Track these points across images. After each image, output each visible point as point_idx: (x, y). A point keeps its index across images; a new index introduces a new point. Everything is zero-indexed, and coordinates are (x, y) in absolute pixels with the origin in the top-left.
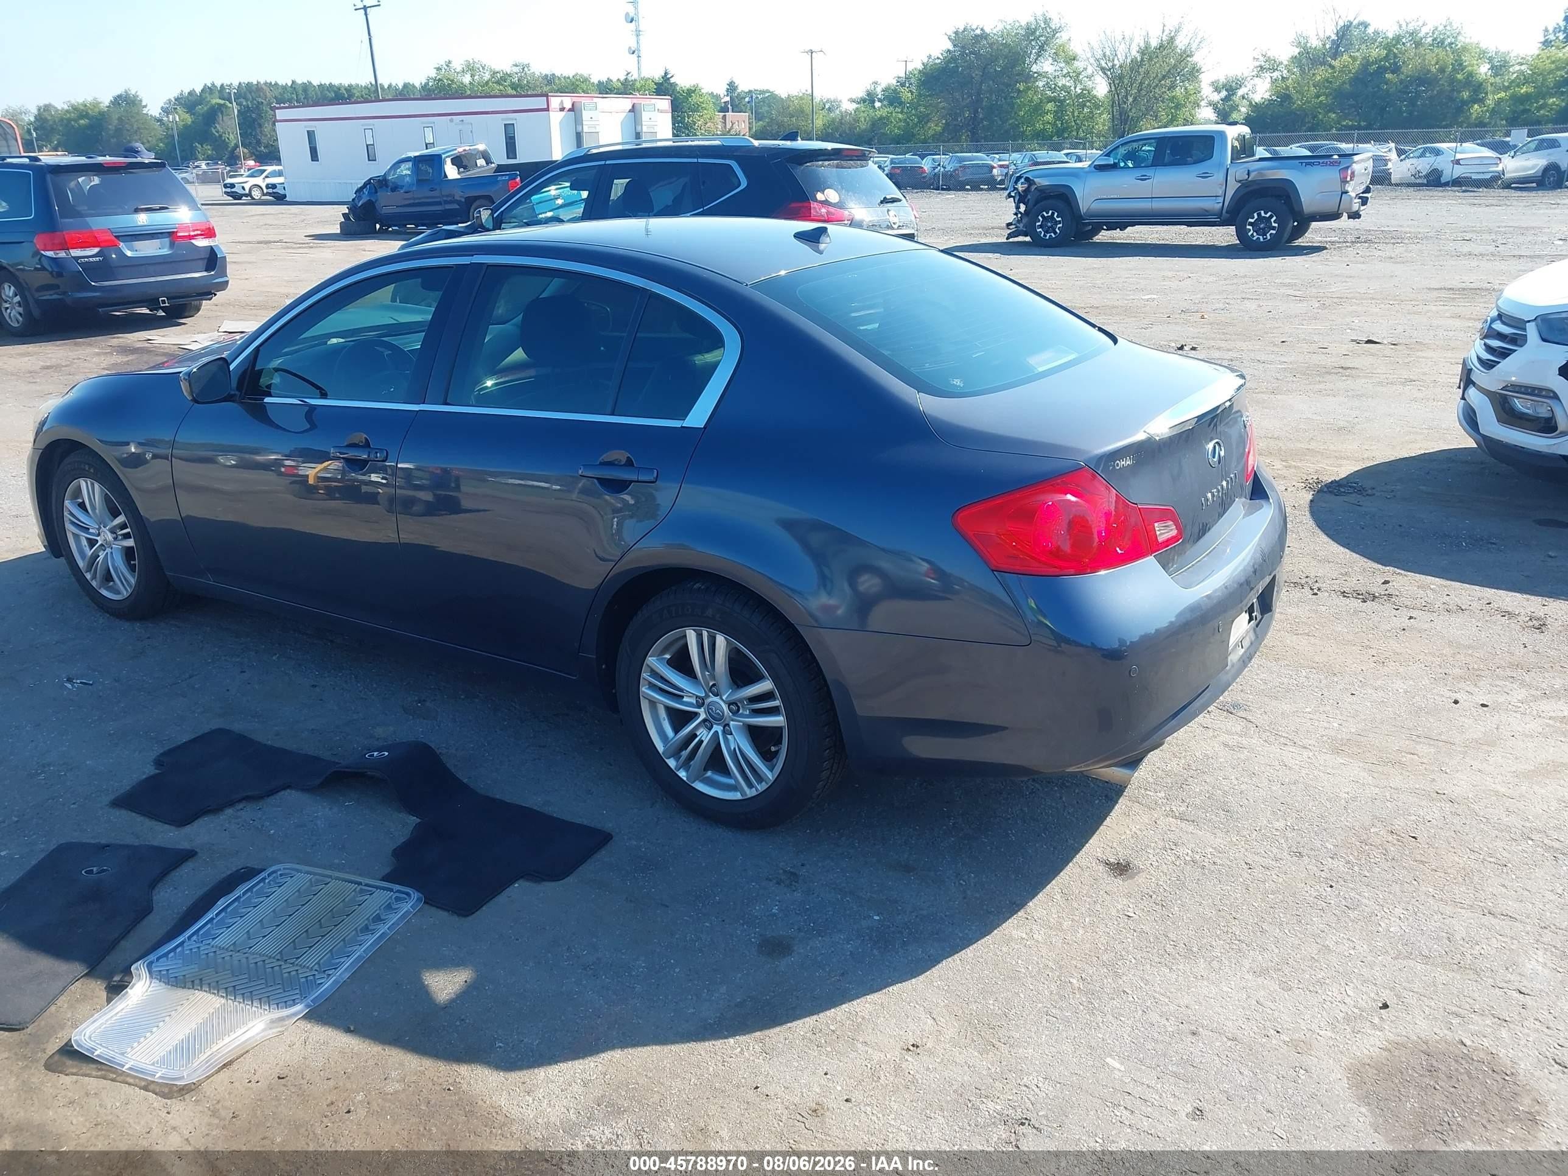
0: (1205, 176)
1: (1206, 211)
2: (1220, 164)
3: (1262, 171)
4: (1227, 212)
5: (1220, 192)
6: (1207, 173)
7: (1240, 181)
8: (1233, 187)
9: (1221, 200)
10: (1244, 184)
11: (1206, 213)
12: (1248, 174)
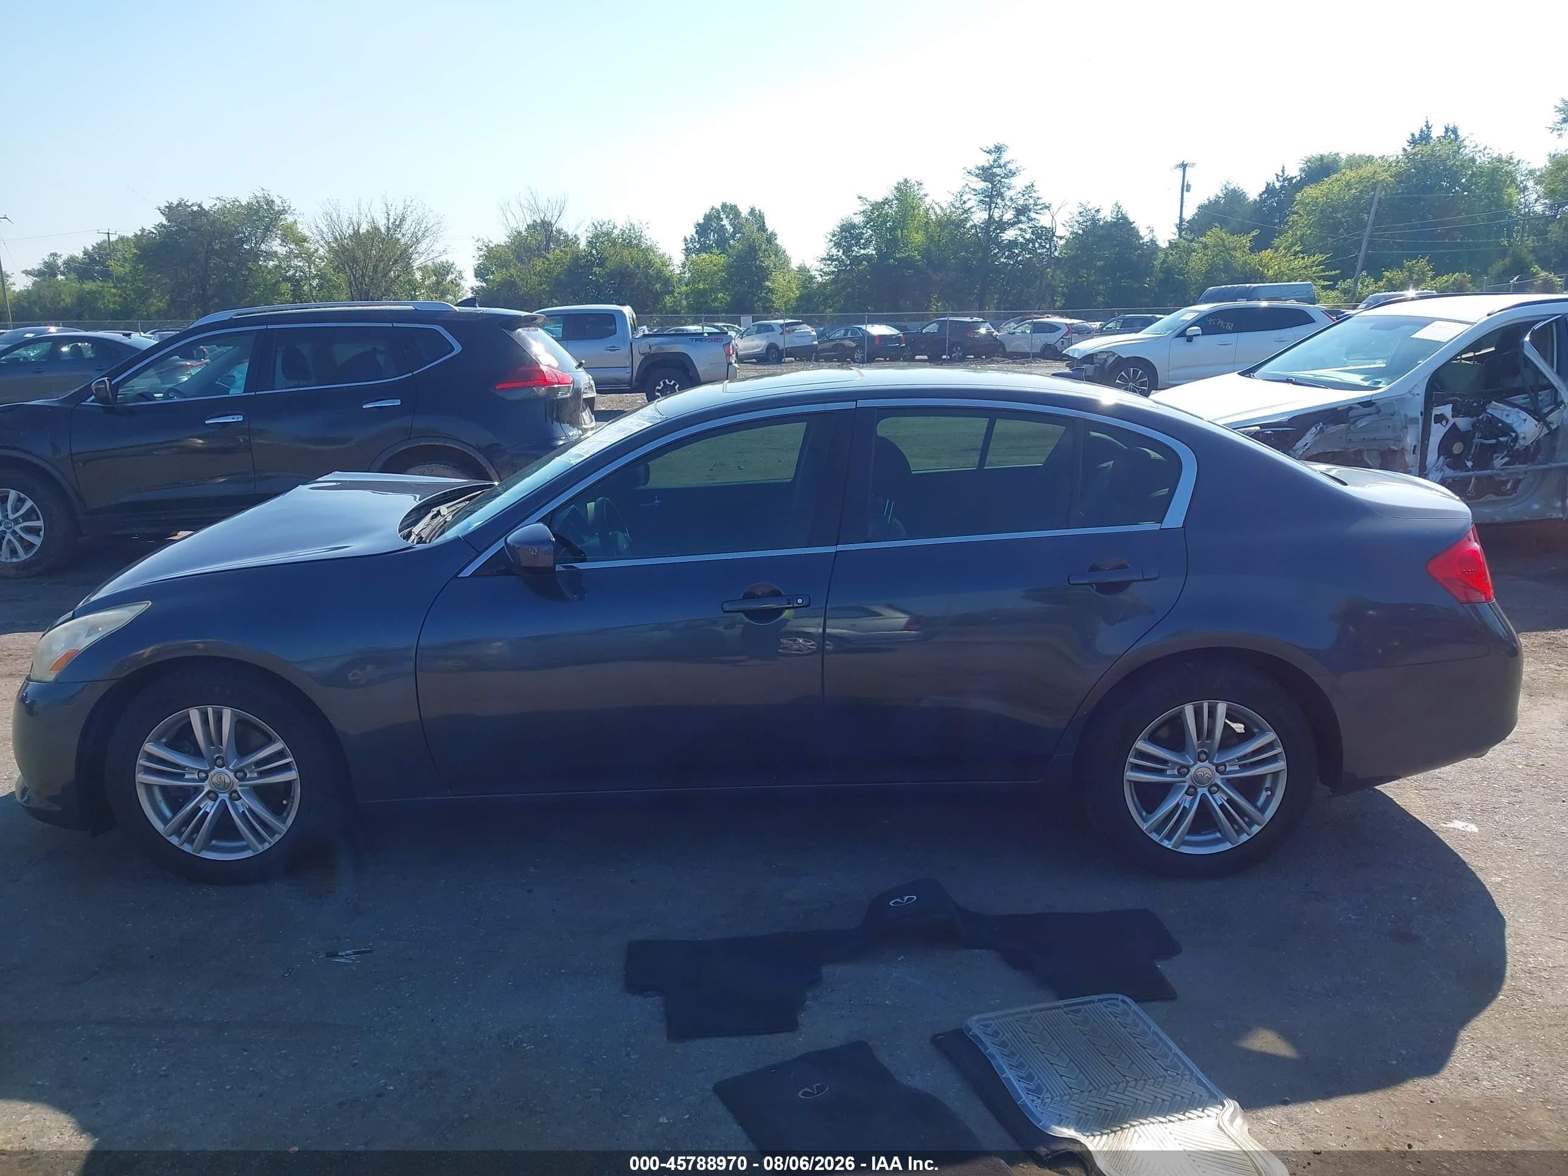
0: (613, 349)
1: (617, 379)
2: (624, 338)
3: (663, 346)
4: (636, 381)
5: (628, 363)
6: (614, 347)
7: (643, 354)
8: (638, 359)
9: (630, 370)
10: (647, 357)
11: (618, 381)
12: (650, 348)
